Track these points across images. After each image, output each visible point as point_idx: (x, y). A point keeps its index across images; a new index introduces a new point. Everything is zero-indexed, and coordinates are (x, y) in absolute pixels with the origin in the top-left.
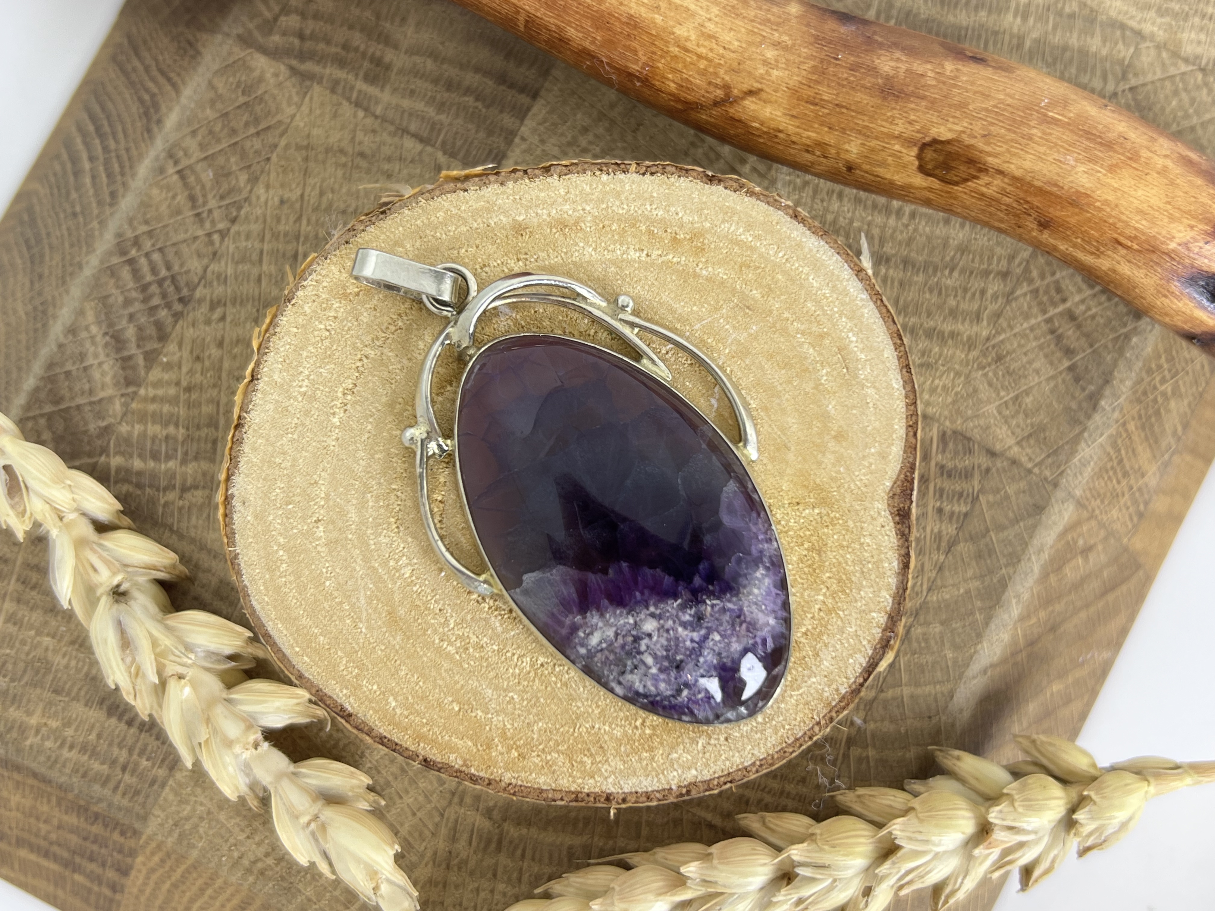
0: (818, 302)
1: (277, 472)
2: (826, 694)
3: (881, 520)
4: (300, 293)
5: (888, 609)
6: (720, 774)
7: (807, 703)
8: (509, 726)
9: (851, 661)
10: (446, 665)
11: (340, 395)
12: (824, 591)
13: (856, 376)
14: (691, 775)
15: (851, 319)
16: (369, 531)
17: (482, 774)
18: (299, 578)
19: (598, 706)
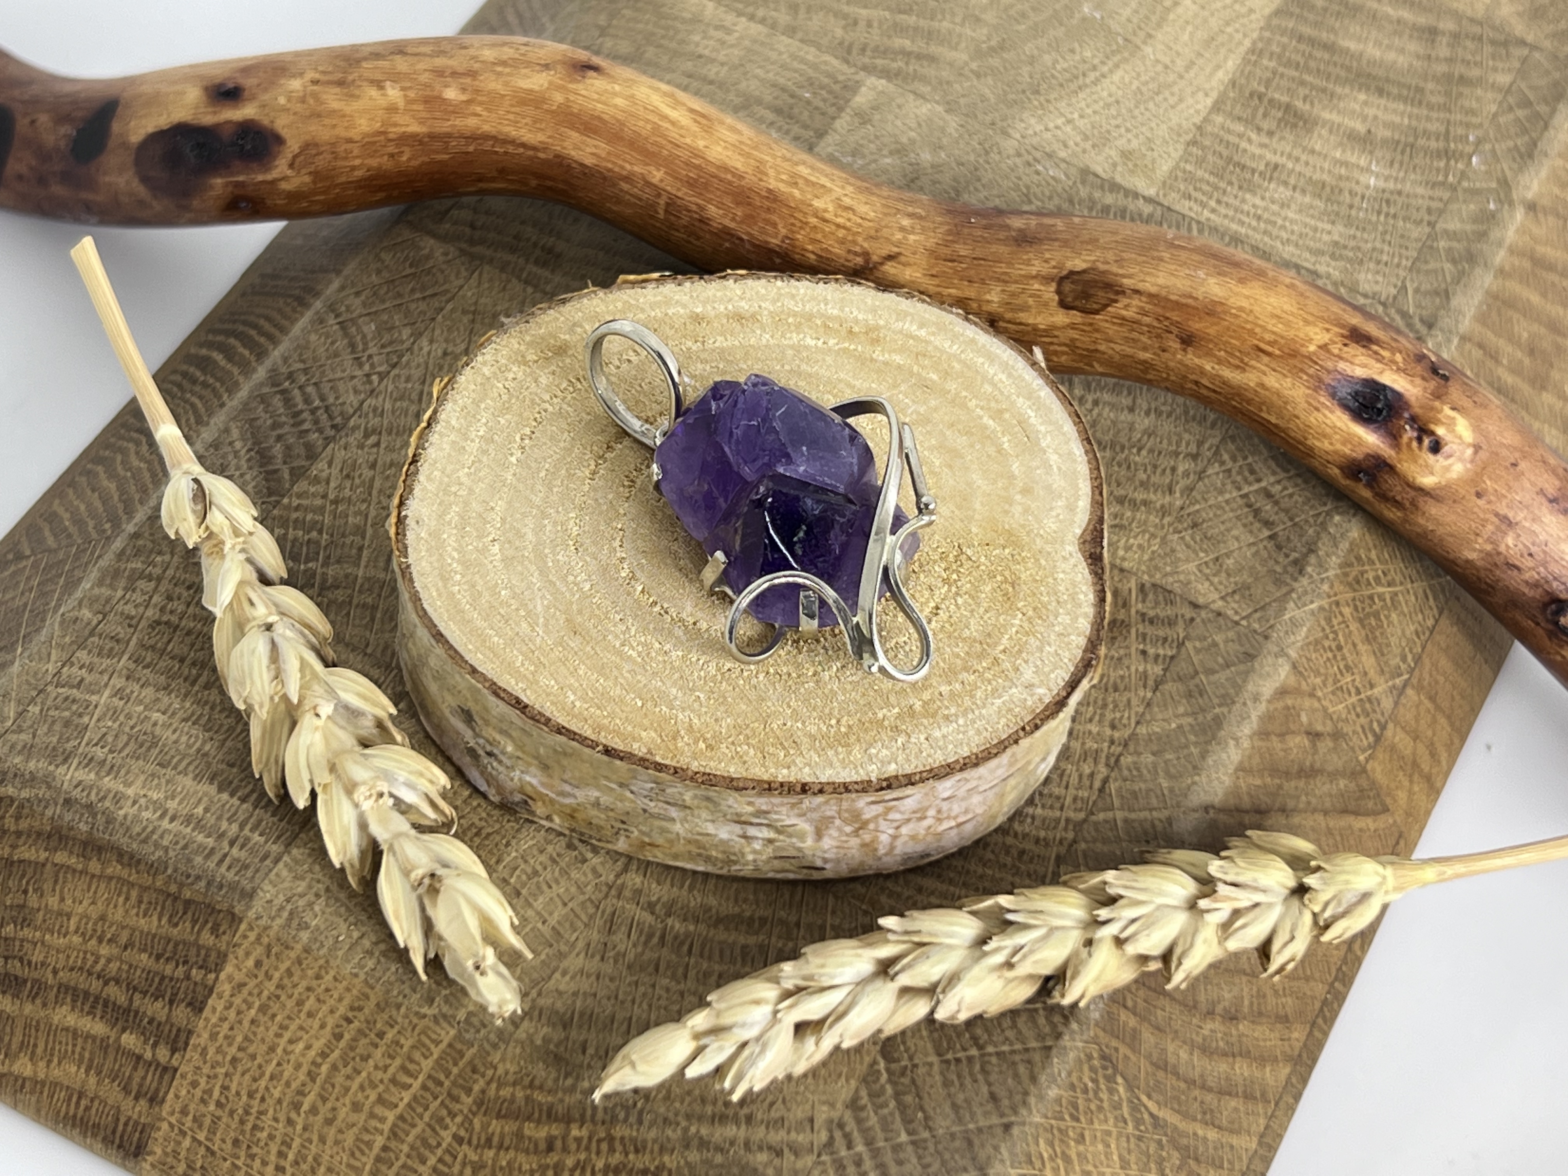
0: (995, 385)
1: (452, 498)
2: (1029, 703)
3: (1073, 561)
4: (480, 358)
5: (1088, 633)
6: (921, 768)
7: (1010, 710)
8: (696, 721)
9: (1052, 676)
10: (627, 667)
11: (518, 439)
12: (1020, 616)
13: (1038, 444)
14: (892, 769)
15: (1029, 399)
16: (547, 551)
17: (667, 762)
18: (473, 586)
19: (789, 707)
